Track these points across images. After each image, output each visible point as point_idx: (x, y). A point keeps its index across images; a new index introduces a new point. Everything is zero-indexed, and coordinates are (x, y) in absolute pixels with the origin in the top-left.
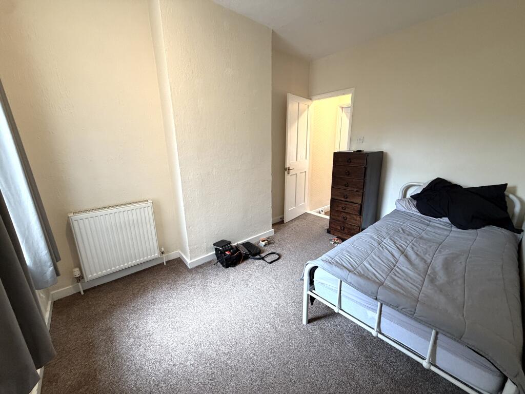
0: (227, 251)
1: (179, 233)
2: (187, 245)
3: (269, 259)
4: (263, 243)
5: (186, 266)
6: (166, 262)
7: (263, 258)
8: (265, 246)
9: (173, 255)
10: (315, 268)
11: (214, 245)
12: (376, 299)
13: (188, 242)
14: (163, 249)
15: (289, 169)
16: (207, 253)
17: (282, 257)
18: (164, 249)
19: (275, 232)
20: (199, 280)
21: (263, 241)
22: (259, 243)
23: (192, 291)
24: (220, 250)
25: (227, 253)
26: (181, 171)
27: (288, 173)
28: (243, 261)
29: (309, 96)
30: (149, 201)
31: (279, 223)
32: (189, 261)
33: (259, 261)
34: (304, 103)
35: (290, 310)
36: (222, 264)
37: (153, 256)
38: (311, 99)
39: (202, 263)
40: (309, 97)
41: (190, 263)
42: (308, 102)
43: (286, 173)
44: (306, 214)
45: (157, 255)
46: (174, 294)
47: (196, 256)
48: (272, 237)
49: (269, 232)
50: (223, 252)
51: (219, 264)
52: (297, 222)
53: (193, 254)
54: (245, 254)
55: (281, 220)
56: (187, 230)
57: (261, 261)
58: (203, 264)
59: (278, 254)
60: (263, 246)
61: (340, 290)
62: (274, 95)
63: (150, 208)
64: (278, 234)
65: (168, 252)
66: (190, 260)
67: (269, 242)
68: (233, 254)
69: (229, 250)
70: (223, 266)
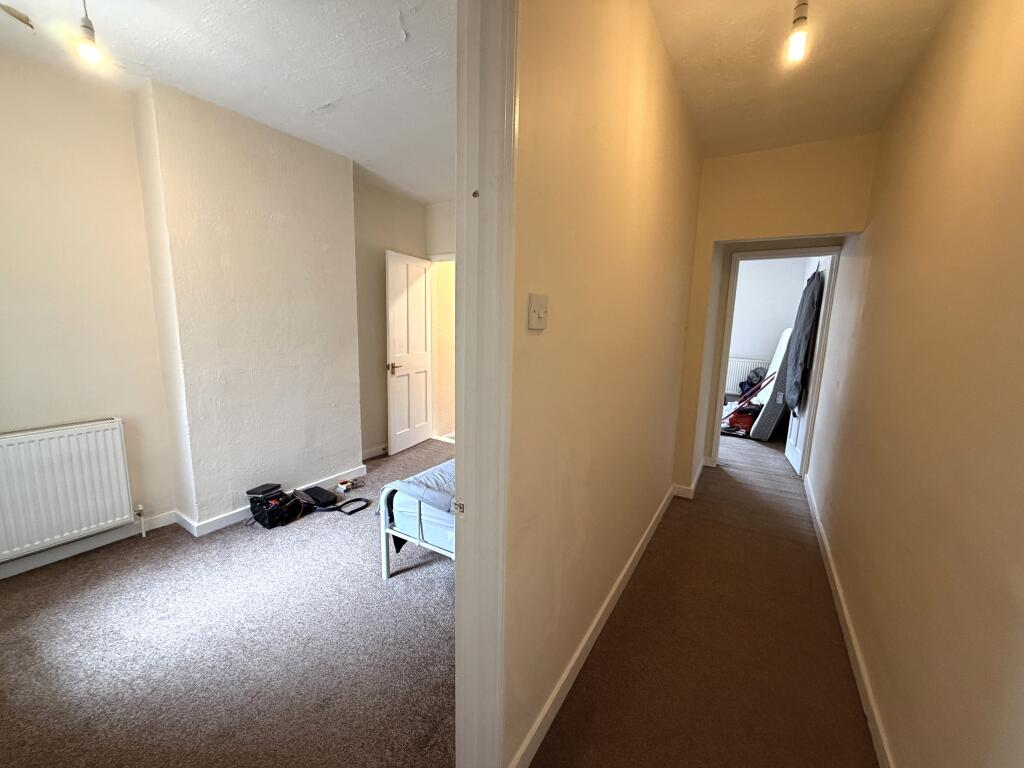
0: (272, 499)
1: (178, 475)
2: (194, 495)
3: (348, 509)
4: (344, 487)
5: (190, 535)
6: (148, 533)
7: (339, 509)
8: (347, 491)
9: (162, 519)
10: (394, 492)
11: (248, 493)
12: (449, 511)
13: (196, 489)
14: (141, 507)
15: (393, 367)
16: (235, 509)
17: (372, 505)
18: (145, 507)
19: (369, 470)
20: (214, 551)
21: (343, 484)
22: (337, 487)
23: (201, 566)
24: (258, 500)
25: (273, 503)
26: (185, 367)
27: (393, 373)
28: (302, 516)
29: (427, 254)
30: (116, 419)
31: (378, 456)
32: (195, 524)
33: (332, 513)
34: (417, 265)
35: (368, 567)
36: (261, 523)
37: (119, 520)
38: (429, 259)
39: (223, 526)
40: (426, 256)
41: (198, 527)
42: (426, 264)
43: (389, 372)
44: (430, 441)
45: (128, 516)
46: (163, 575)
47: (210, 515)
48: (363, 477)
49: (359, 469)
50: (265, 502)
51: (257, 524)
52: (412, 454)
53: (205, 509)
54: (307, 503)
55: (383, 452)
56: (194, 468)
57: (336, 512)
58: (225, 528)
59: (366, 501)
60: (342, 491)
61: (420, 515)
62: (361, 249)
63: (117, 432)
64: (375, 474)
65: (152, 513)
66: (199, 520)
67: (355, 485)
68: (282, 504)
69: (276, 498)
70: (265, 526)
